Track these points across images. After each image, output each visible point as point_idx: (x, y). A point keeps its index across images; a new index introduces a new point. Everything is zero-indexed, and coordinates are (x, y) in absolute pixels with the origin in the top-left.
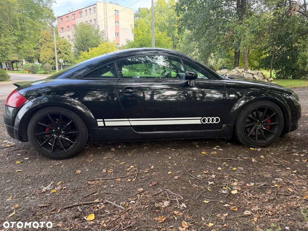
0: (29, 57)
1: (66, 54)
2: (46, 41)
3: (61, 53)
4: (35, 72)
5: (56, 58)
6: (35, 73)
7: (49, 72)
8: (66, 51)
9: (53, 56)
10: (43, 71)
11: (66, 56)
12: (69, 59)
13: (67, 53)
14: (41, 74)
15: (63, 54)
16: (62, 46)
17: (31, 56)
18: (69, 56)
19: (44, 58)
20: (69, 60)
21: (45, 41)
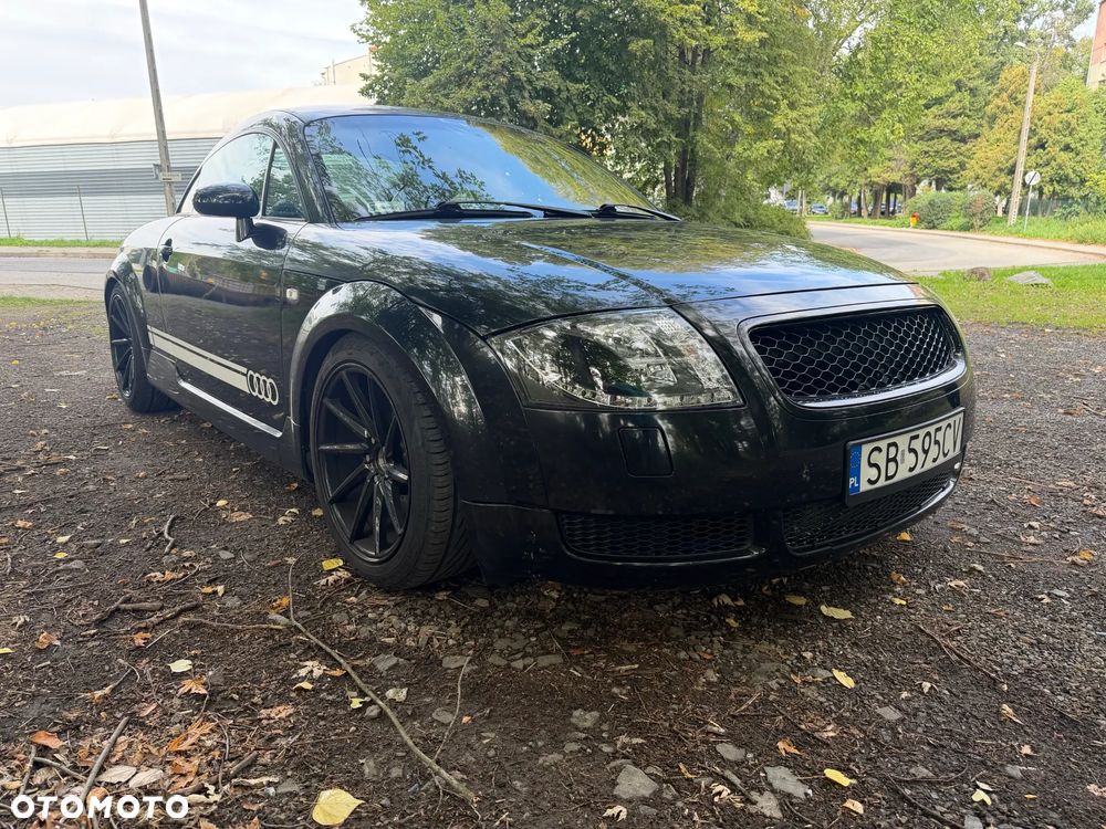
0: (936, 171)
1: (1067, 148)
2: (1016, 104)
3: (1044, 149)
4: (936, 222)
5: (1020, 169)
6: (934, 227)
7: (980, 223)
8: (1068, 140)
9: (1011, 162)
10: (962, 221)
11: (1064, 156)
12: (1074, 171)
13: (1073, 146)
14: (952, 229)
15: (1054, 150)
16: (1057, 119)
17: (946, 164)
18: (1079, 158)
19: (980, 172)
20: (1072, 176)
21: (1009, 107)
